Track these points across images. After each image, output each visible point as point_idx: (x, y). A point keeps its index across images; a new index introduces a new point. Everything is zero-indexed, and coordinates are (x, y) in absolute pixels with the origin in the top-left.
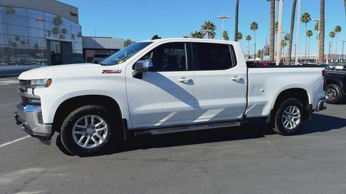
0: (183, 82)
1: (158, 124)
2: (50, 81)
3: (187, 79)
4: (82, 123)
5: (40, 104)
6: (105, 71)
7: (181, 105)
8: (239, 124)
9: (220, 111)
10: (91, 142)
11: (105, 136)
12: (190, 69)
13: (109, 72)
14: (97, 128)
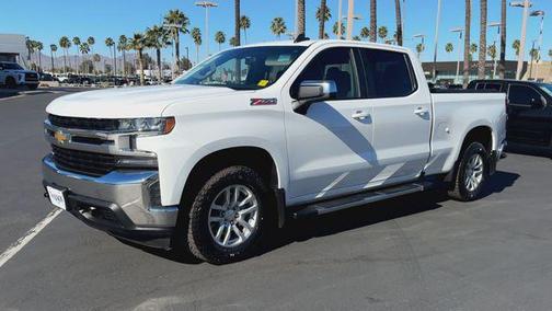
0: (358, 119)
1: (320, 196)
2: (171, 120)
3: (364, 114)
4: (221, 201)
5: (157, 169)
6: (254, 101)
7: (354, 160)
8: (421, 188)
9: (399, 166)
10: (234, 236)
11: (253, 223)
12: (364, 96)
13: (260, 104)
14: (241, 208)
